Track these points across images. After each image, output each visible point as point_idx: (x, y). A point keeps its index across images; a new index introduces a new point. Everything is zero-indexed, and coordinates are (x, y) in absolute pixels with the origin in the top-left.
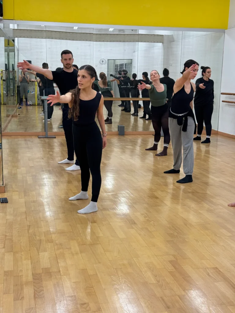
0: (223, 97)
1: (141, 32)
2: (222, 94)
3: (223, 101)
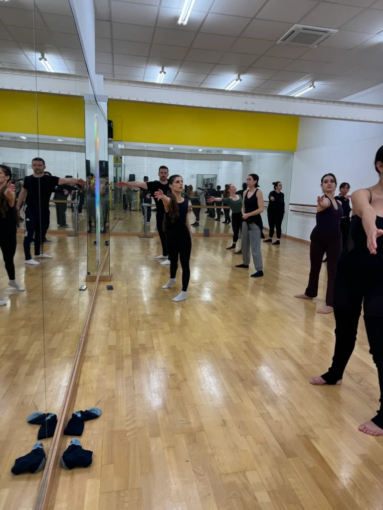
0: (291, 207)
1: (225, 152)
2: (290, 204)
3: (291, 211)
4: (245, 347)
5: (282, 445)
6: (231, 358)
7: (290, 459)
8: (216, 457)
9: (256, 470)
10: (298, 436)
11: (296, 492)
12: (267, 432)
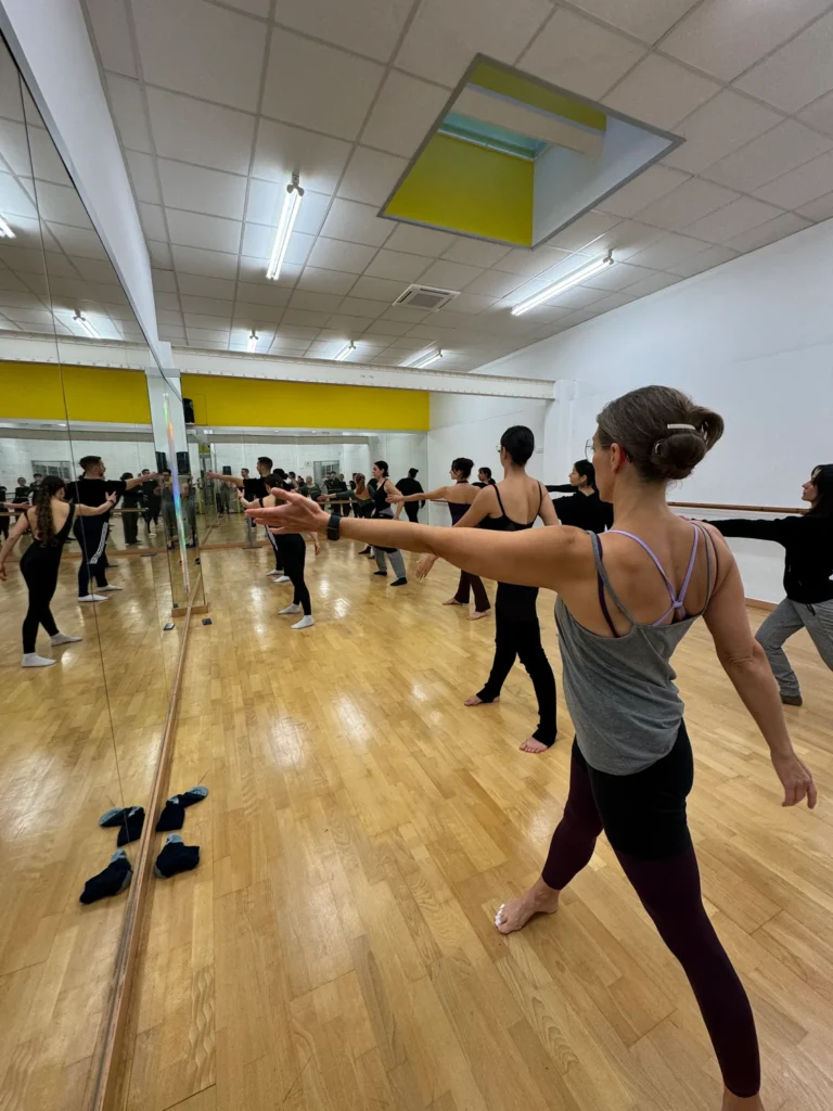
1: (345, 434)
4: (388, 675)
5: (438, 786)
6: (372, 691)
7: (448, 801)
8: (361, 818)
9: (410, 822)
10: (456, 771)
11: (458, 838)
12: (420, 774)
